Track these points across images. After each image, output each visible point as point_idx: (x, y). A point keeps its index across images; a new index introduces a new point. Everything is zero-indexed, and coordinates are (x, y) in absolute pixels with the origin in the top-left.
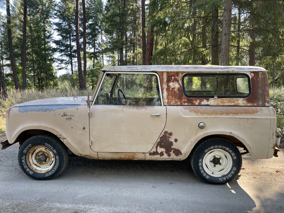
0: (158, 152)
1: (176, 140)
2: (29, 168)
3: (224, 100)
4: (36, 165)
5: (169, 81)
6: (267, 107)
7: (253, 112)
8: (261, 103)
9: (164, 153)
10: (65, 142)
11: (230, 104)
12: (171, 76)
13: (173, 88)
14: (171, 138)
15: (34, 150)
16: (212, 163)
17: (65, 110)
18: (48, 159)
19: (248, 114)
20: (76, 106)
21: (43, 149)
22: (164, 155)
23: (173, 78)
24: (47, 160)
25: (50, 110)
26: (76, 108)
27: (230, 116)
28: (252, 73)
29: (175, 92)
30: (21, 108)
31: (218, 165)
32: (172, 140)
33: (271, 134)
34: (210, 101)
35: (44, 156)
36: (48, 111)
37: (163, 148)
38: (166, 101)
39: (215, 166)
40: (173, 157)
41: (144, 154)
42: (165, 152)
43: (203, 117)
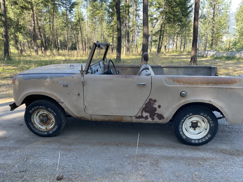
0: (143, 116)
1: (159, 107)
7: (232, 83)
10: (63, 105)
14: (155, 105)
17: (62, 78)
19: (227, 85)
20: (72, 75)
22: (148, 118)
27: (210, 86)
30: (25, 76)
32: (156, 106)
36: (48, 79)
37: (148, 113)
40: (156, 120)
41: (130, 117)
42: (149, 116)
43: (185, 86)
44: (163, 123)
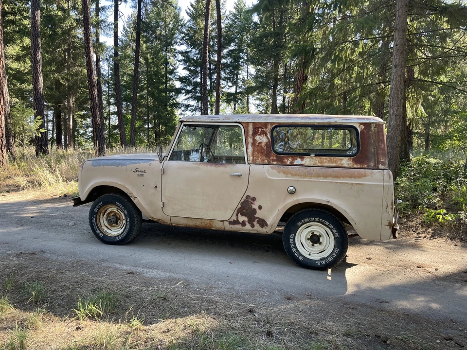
0: (238, 221)
1: (260, 208)
2: (100, 230)
3: (323, 159)
4: (107, 227)
5: (255, 133)
6: (381, 169)
7: (360, 176)
8: (372, 164)
9: (247, 223)
10: (135, 201)
11: (331, 165)
12: (258, 128)
13: (260, 143)
15: (105, 210)
16: (309, 241)
17: (137, 166)
18: (119, 221)
19: (353, 179)
20: (150, 161)
21: (114, 209)
22: (246, 225)
23: (260, 130)
24: (118, 223)
25: (122, 165)
26: (149, 163)
27: (329, 180)
28: (362, 125)
29: (262, 148)
30: (95, 162)
31: (318, 244)
32: (255, 206)
33: (385, 206)
34: (304, 160)
35: (115, 217)
36: (120, 166)
37: (245, 216)
38: (251, 158)
39: (313, 245)
40: (258, 229)
41: (222, 222)
42: (247, 221)
43: (294, 179)
44: (267, 234)
